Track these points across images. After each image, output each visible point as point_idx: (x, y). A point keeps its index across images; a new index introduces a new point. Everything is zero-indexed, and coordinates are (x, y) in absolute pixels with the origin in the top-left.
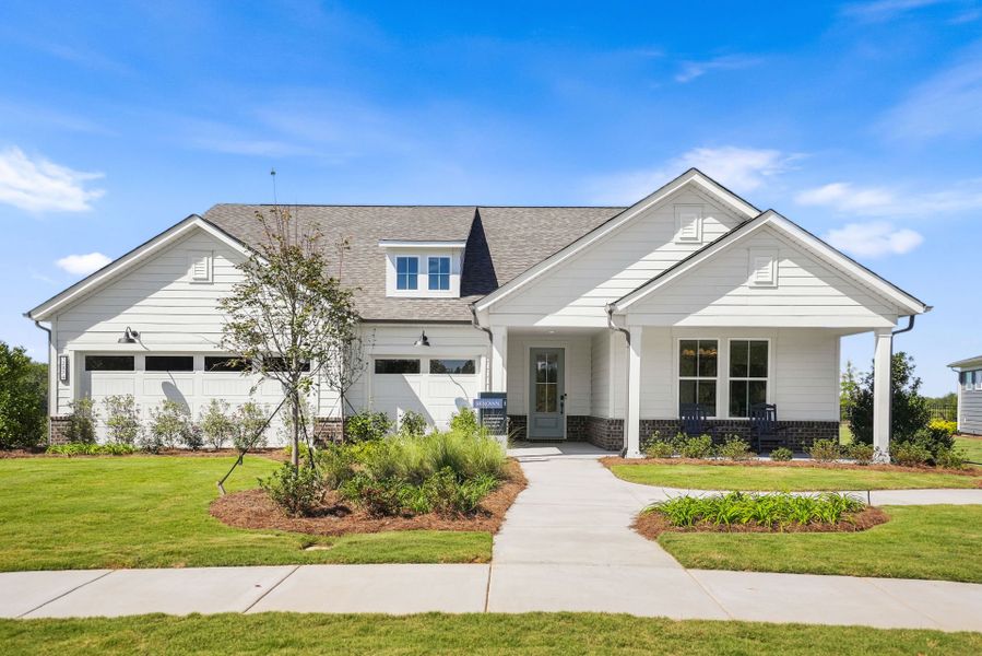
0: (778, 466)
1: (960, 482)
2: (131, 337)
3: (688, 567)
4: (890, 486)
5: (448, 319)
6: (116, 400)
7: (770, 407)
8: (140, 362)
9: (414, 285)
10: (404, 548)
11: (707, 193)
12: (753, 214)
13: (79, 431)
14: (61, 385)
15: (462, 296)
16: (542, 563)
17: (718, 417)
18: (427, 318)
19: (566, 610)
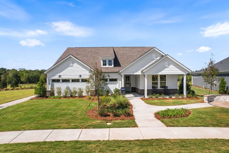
0: (170, 99)
1: (198, 101)
2: (60, 76)
3: (167, 127)
4: (188, 103)
5: (112, 72)
6: (58, 88)
7: (167, 87)
8: (61, 81)
9: (106, 65)
10: (124, 124)
11: (157, 51)
12: (164, 55)
13: (52, 94)
14: (49, 85)
15: (114, 67)
16: (146, 127)
17: (158, 89)
18: (109, 72)
19: (156, 138)
